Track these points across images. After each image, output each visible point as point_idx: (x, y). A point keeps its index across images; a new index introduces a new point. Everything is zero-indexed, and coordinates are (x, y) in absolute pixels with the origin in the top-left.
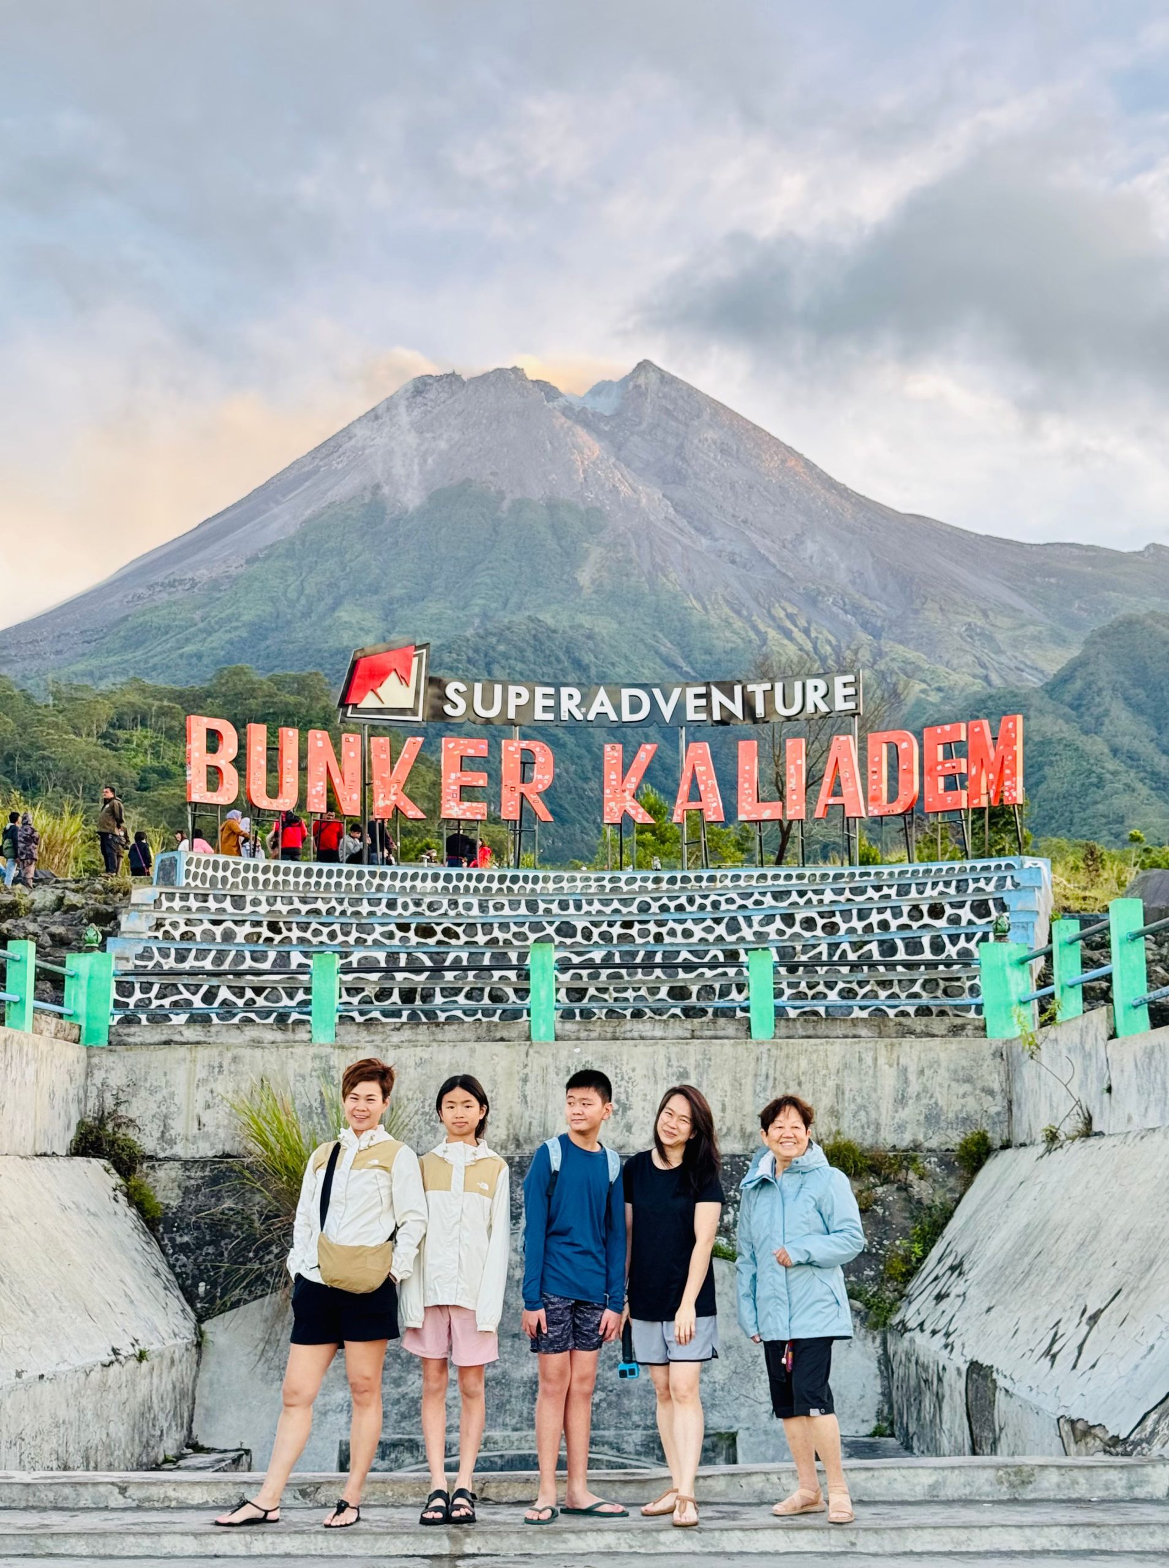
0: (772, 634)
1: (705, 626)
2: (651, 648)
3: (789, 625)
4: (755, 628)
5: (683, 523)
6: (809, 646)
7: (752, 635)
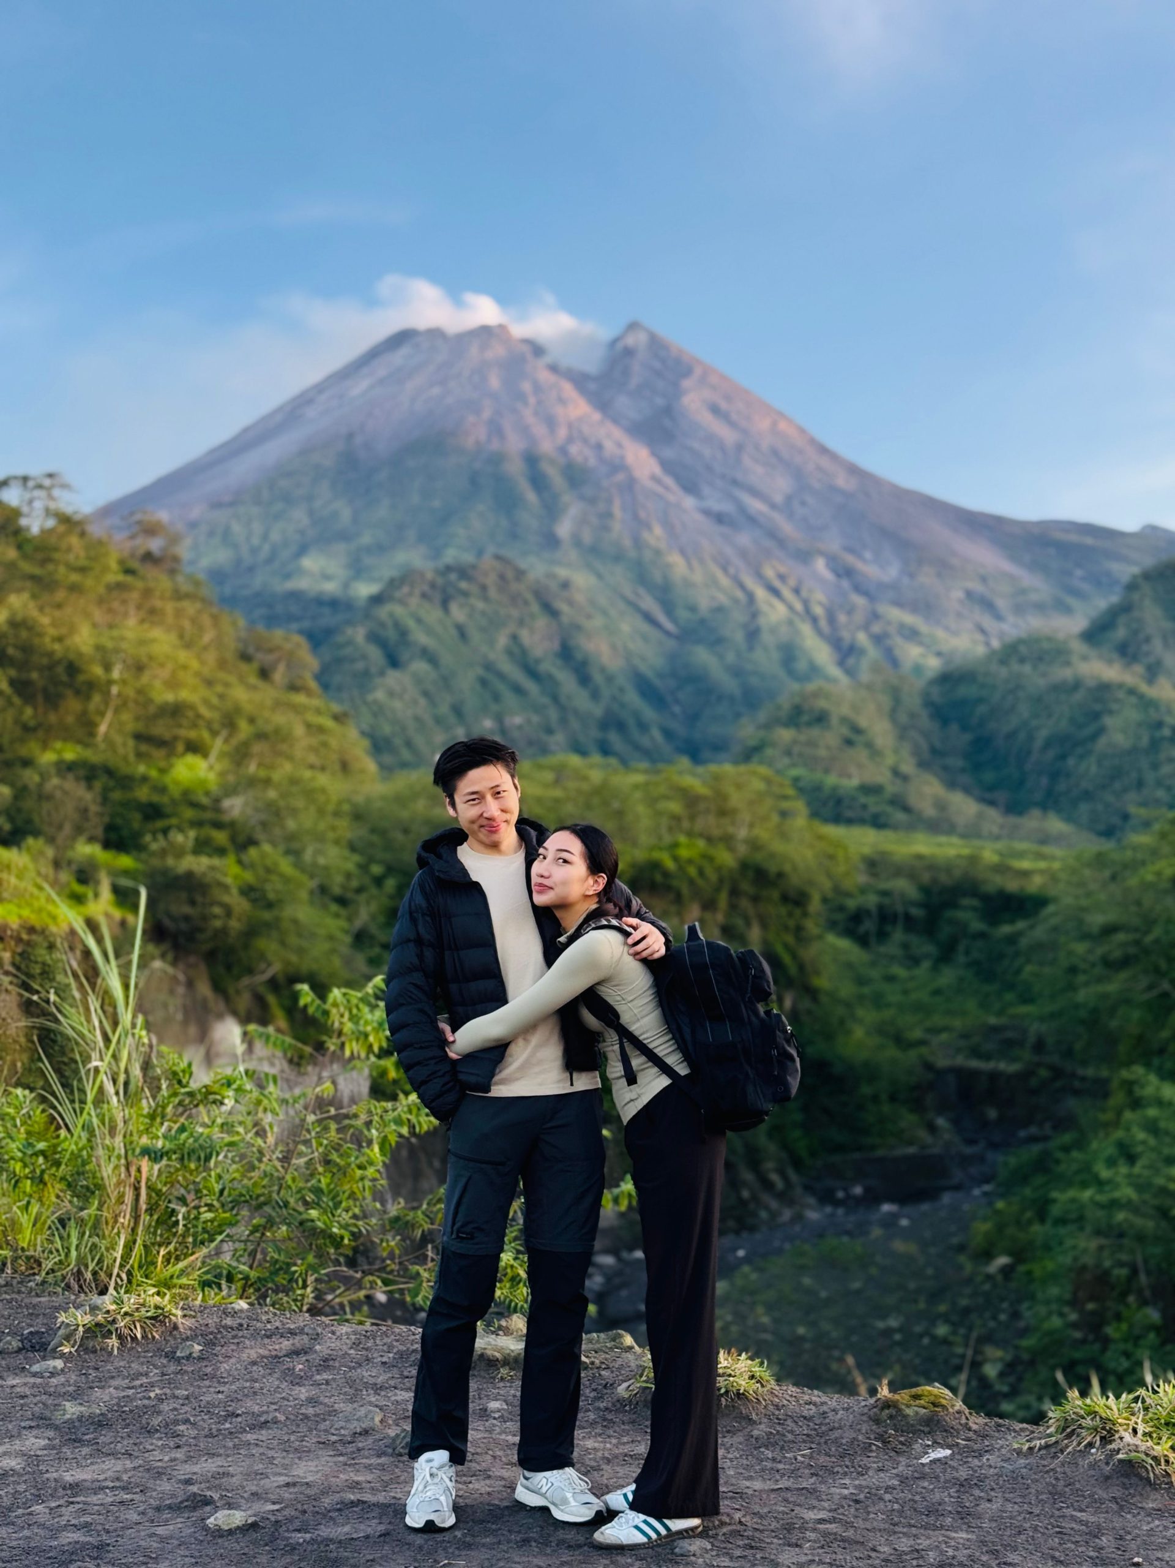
0: (761, 593)
1: (688, 584)
2: (630, 603)
3: (777, 584)
4: (742, 586)
5: (669, 481)
6: (799, 606)
7: (740, 594)
